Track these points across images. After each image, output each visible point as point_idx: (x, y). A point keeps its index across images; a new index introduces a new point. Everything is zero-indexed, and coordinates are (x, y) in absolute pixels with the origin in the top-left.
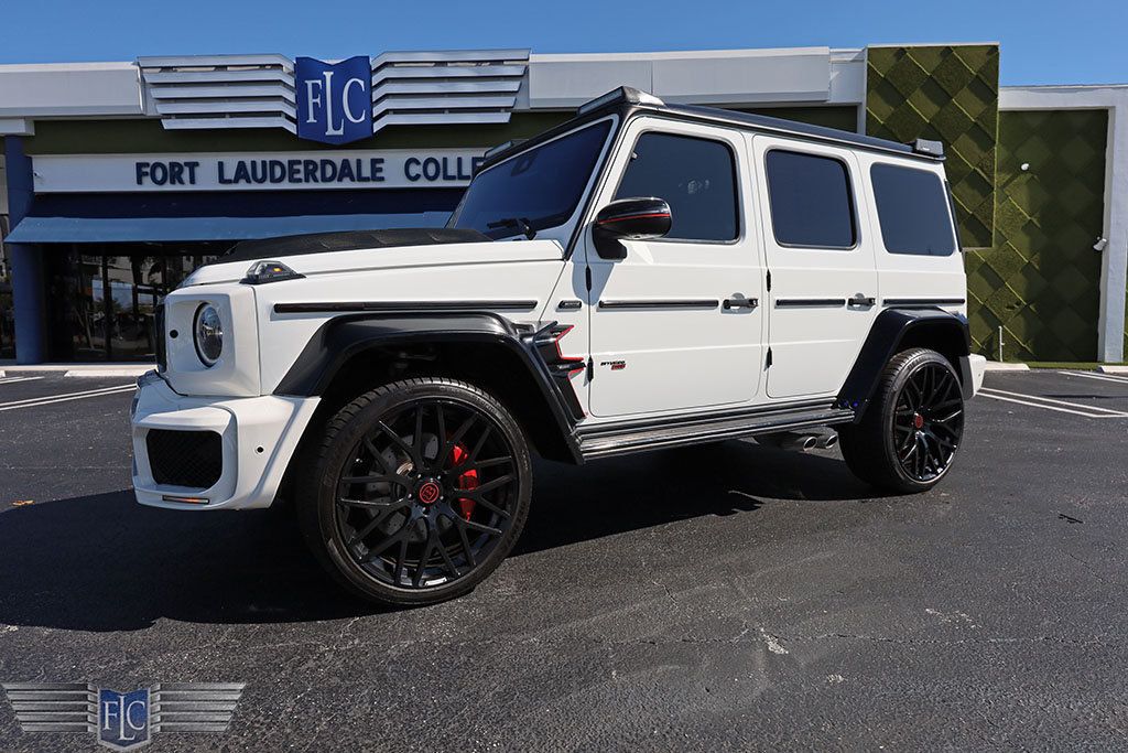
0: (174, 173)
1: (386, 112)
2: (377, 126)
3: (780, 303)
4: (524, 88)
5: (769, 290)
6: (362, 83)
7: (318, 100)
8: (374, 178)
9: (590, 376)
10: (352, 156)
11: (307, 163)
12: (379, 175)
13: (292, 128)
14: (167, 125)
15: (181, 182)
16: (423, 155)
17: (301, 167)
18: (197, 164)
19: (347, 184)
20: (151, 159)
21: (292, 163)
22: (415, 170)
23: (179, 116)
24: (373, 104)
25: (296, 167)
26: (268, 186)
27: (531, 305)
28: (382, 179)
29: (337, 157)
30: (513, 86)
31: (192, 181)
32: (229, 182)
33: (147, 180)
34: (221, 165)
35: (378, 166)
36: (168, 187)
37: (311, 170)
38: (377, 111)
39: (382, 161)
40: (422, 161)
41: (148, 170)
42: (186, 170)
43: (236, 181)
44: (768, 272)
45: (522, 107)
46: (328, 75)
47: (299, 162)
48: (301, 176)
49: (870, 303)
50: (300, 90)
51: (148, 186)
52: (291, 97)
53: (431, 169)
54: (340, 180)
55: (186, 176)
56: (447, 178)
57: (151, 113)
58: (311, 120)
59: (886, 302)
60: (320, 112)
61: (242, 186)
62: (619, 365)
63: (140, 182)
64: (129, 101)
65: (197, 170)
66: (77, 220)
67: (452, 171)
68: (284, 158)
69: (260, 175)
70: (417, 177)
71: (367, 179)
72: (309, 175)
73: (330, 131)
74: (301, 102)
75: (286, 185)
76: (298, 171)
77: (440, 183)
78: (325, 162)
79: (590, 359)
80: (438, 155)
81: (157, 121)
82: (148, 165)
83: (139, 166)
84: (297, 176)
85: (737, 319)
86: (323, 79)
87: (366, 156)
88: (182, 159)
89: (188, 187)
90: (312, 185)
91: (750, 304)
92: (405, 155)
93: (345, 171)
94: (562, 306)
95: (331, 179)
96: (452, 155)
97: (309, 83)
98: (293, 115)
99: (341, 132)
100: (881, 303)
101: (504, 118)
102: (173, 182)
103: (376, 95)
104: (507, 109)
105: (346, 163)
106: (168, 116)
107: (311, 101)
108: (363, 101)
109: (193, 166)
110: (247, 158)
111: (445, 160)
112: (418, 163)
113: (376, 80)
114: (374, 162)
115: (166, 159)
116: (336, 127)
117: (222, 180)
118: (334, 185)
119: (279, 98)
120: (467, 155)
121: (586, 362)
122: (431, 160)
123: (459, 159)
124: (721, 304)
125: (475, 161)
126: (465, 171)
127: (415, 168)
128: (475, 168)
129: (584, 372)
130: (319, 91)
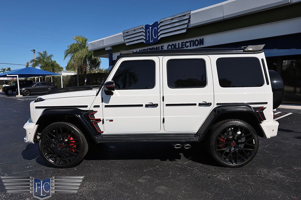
4: (189, 21)
6: (156, 28)
10: (157, 46)
13: (144, 42)
14: (127, 44)
16: (171, 43)
27: (87, 106)
29: (155, 46)
30: (187, 22)
38: (159, 34)
39: (163, 46)
40: (171, 45)
45: (189, 27)
46: (150, 28)
53: (173, 47)
58: (148, 39)
59: (218, 104)
60: (149, 37)
62: (111, 120)
64: (121, 40)
67: (177, 47)
68: (146, 48)
74: (146, 36)
80: (174, 43)
81: (125, 44)
87: (160, 45)
92: (167, 44)
94: (95, 106)
96: (177, 42)
97: (147, 30)
98: (144, 38)
99: (152, 41)
103: (159, 31)
105: (157, 47)
106: (127, 42)
107: (148, 34)
108: (156, 33)
110: (140, 49)
111: (176, 44)
113: (159, 27)
116: (152, 40)
120: (180, 42)
121: (102, 120)
122: (173, 44)
123: (179, 43)
124: (144, 106)
125: (182, 43)
126: (180, 46)
127: (170, 47)
128: (182, 45)
129: (102, 122)
130: (149, 32)
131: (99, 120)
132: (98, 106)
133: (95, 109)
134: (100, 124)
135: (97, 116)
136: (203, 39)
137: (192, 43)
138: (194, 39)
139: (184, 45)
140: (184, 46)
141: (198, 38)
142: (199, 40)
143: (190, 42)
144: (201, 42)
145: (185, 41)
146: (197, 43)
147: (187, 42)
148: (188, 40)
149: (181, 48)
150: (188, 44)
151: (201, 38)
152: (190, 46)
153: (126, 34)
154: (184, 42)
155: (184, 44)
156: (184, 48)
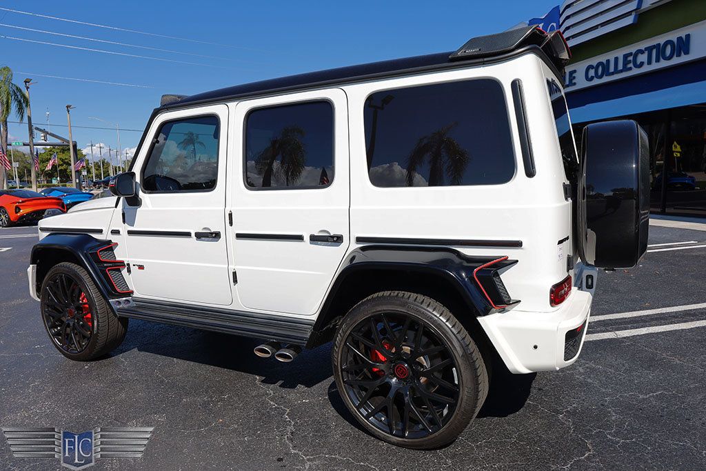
6: (555, 24)
8: (571, 84)
16: (594, 61)
28: (575, 84)
39: (575, 71)
40: (595, 65)
45: (645, 6)
46: (541, 26)
53: (600, 70)
56: (609, 74)
67: (612, 68)
77: (606, 79)
80: (602, 58)
92: (585, 64)
96: (611, 56)
103: (562, 30)
111: (608, 61)
112: (592, 68)
113: (561, 20)
114: (571, 73)
120: (620, 53)
122: (600, 64)
123: (616, 59)
125: (626, 56)
126: (620, 67)
127: (592, 72)
128: (626, 62)
136: (688, 36)
137: (654, 52)
138: (662, 40)
139: (630, 62)
140: (631, 65)
141: (673, 36)
142: (675, 40)
143: (650, 49)
144: (684, 45)
145: (633, 49)
146: (668, 51)
147: (641, 52)
148: (643, 46)
149: (621, 71)
150: (643, 58)
151: (683, 33)
152: (649, 62)
154: (631, 54)
155: (631, 58)
156: (630, 69)
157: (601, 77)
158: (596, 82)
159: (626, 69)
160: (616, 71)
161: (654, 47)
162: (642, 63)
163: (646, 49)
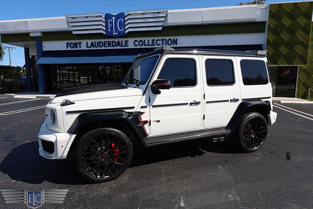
0: (75, 45)
1: (129, 28)
2: (126, 32)
3: (207, 102)
4: (166, 20)
5: (204, 99)
6: (122, 20)
7: (111, 25)
8: (126, 46)
9: (150, 124)
10: (120, 40)
11: (108, 42)
12: (127, 45)
13: (104, 33)
14: (74, 33)
15: (77, 48)
16: (138, 39)
17: (107, 43)
18: (81, 43)
19: (119, 47)
20: (70, 42)
21: (105, 42)
22: (136, 43)
23: (77, 30)
24: (125, 26)
25: (106, 43)
26: (99, 48)
27: (133, 108)
28: (128, 46)
29: (116, 40)
30: (163, 19)
31: (80, 47)
32: (89, 47)
33: (69, 47)
34: (87, 43)
35: (127, 42)
36: (74, 49)
37: (109, 44)
38: (126, 27)
39: (128, 41)
40: (138, 41)
41: (69, 44)
42: (79, 44)
43: (91, 47)
44: (204, 94)
45: (165, 25)
46: (114, 18)
47: (106, 42)
48: (107, 45)
49: (237, 100)
50: (106, 22)
51: (69, 49)
52: (104, 24)
53: (141, 43)
54: (117, 46)
55: (78, 46)
56: (145, 45)
57: (70, 30)
58: (109, 31)
59: (243, 100)
60: (112, 28)
61: (92, 48)
62: (158, 121)
63: (67, 48)
64: (64, 27)
65: (81, 44)
66: (53, 58)
67: (146, 43)
68: (103, 41)
69: (97, 45)
70: (137, 45)
71: (124, 46)
72: (109, 45)
73: (114, 33)
74: (107, 26)
75: (103, 48)
76: (106, 44)
77: (143, 47)
78: (113, 42)
79: (150, 120)
80: (143, 39)
81: (71, 32)
82: (69, 43)
83: (67, 43)
84: (106, 46)
85: (194, 107)
86: (112, 19)
87: (124, 40)
88: (77, 41)
89: (79, 49)
90: (110, 48)
91: (198, 103)
92: (134, 39)
93: (118, 44)
94: (142, 107)
95: (115, 46)
96: (146, 39)
97: (109, 20)
98: (104, 29)
99: (117, 34)
100: (241, 100)
101: (160, 29)
102: (75, 48)
103: (126, 23)
104: (161, 26)
105: (118, 42)
106: (74, 31)
107: (109, 25)
108: (123, 25)
109: (80, 43)
110: (94, 41)
111: (145, 40)
112: (137, 41)
113: (126, 19)
114: (126, 41)
115: (74, 42)
117: (87, 47)
118: (116, 48)
119: (101, 25)
120: (150, 39)
121: (149, 121)
122: (141, 41)
123: (148, 40)
124: (189, 104)
125: (153, 40)
126: (150, 43)
128: (153, 43)
129: (148, 124)
130: (111, 23)
131: (146, 122)
132: (146, 107)
133: (142, 110)
134: (146, 126)
135: (144, 118)
136: (177, 39)
137: (164, 41)
138: (167, 38)
139: (154, 43)
140: (155, 44)
141: (172, 38)
142: (172, 39)
143: (163, 40)
144: (175, 42)
145: (156, 38)
146: (170, 42)
147: (159, 40)
148: (160, 38)
149: (151, 45)
150: (159, 42)
151: (175, 38)
152: (163, 44)
153: (71, 20)
154: (155, 40)
155: (155, 41)
156: (155, 45)
157: (141, 46)
158: (139, 47)
159: (153, 45)
160: (149, 45)
161: (164, 40)
162: (160, 44)
163: (161, 40)
